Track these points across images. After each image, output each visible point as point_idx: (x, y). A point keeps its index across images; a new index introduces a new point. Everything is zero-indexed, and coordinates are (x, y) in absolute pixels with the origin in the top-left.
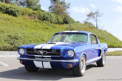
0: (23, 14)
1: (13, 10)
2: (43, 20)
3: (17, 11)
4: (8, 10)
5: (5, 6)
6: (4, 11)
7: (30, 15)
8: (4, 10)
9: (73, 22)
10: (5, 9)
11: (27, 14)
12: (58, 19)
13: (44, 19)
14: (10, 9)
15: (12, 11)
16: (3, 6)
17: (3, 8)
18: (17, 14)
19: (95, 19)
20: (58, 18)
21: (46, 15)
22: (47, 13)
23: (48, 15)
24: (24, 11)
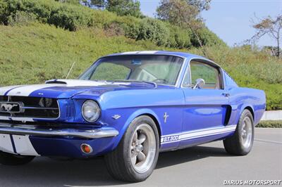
0: (89, 25)
1: (68, 15)
2: (137, 39)
3: (77, 18)
4: (55, 15)
5: (51, 6)
6: (46, 19)
7: (106, 27)
8: (46, 16)
9: (216, 42)
10: (50, 13)
11: (100, 25)
12: (176, 36)
13: (141, 36)
14: (60, 12)
15: (64, 18)
16: (45, 7)
17: (45, 11)
18: (76, 23)
19: (276, 34)
20: (178, 33)
21: (147, 26)
22: (148, 21)
23: (152, 27)
24: (93, 17)
